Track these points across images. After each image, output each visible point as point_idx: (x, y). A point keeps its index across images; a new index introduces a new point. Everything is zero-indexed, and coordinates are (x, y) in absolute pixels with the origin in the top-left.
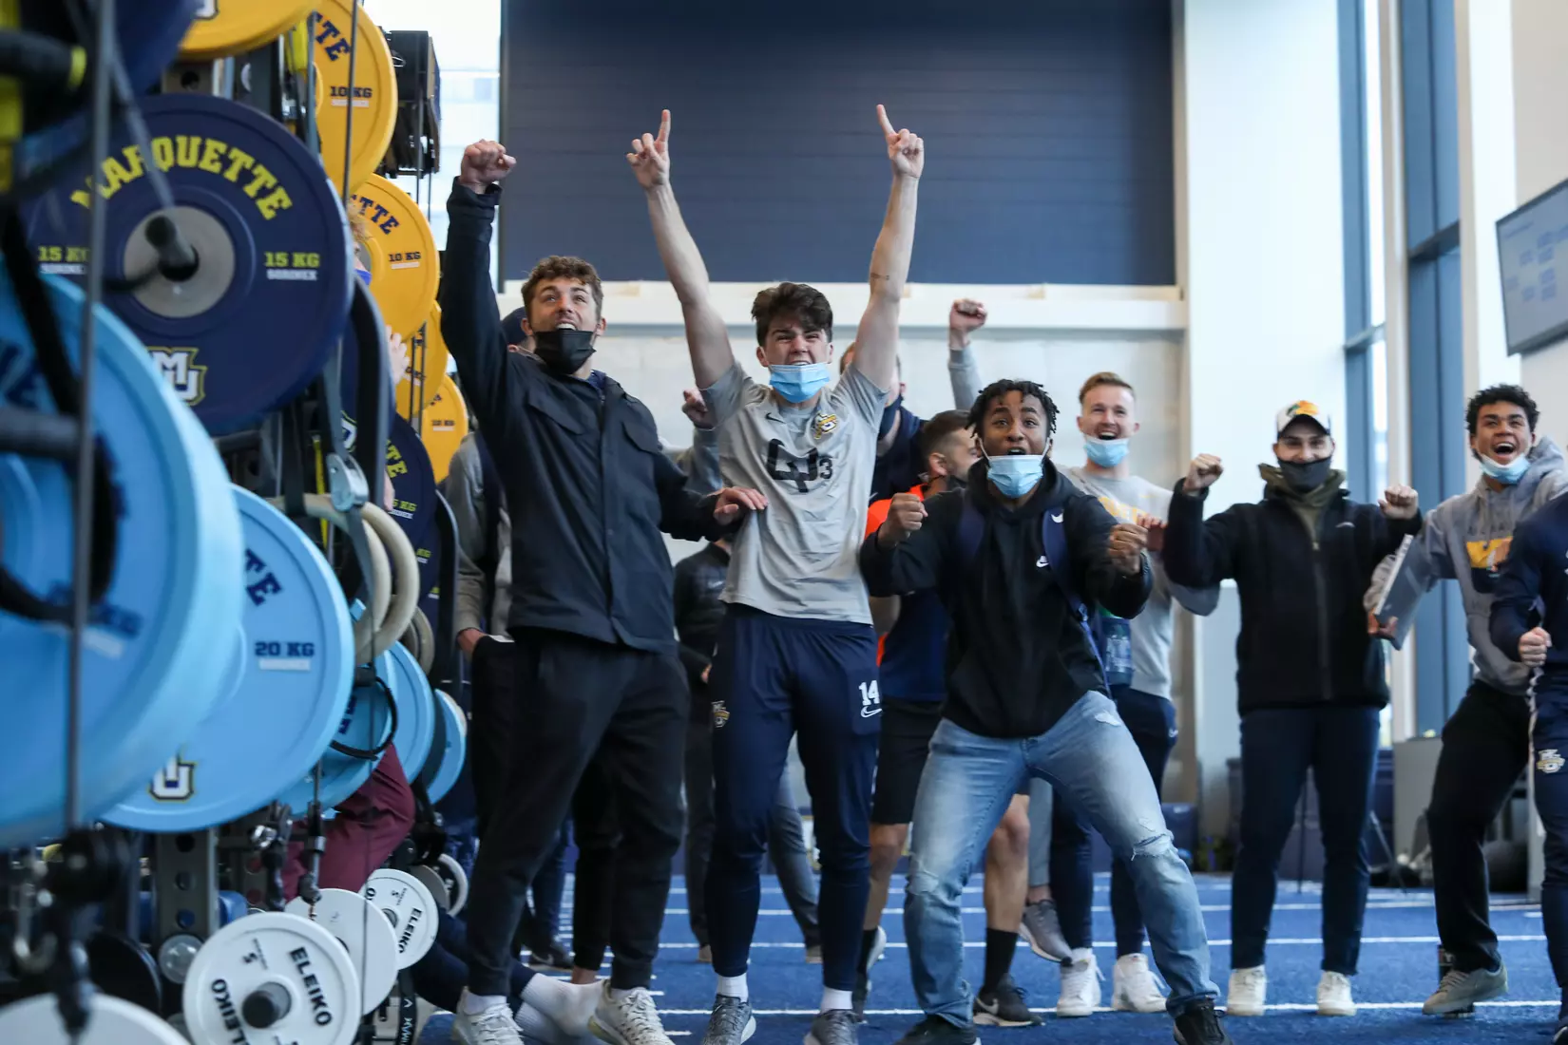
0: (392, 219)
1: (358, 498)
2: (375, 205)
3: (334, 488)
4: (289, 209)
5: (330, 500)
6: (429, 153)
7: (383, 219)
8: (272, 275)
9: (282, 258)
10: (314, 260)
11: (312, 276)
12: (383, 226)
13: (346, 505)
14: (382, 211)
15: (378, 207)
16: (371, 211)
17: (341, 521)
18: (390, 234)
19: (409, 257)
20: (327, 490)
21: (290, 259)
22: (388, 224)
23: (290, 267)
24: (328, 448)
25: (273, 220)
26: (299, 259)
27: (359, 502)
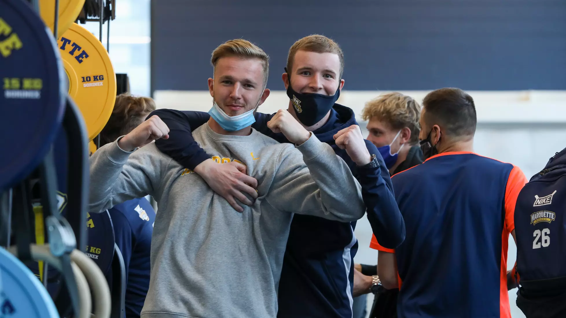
0: (84, 52)
1: (68, 247)
2: (71, 43)
3: (52, 240)
4: (21, 49)
5: (49, 249)
6: (108, 7)
7: (77, 53)
8: (9, 94)
9: (15, 82)
10: (38, 83)
11: (36, 95)
12: (77, 58)
13: (60, 252)
14: (76, 47)
15: (74, 44)
16: (69, 47)
17: (56, 263)
18: (82, 63)
19: (96, 78)
20: (47, 240)
21: (21, 84)
22: (81, 56)
23: (21, 88)
24: (47, 212)
25: (9, 57)
26: (27, 83)
27: (69, 250)
